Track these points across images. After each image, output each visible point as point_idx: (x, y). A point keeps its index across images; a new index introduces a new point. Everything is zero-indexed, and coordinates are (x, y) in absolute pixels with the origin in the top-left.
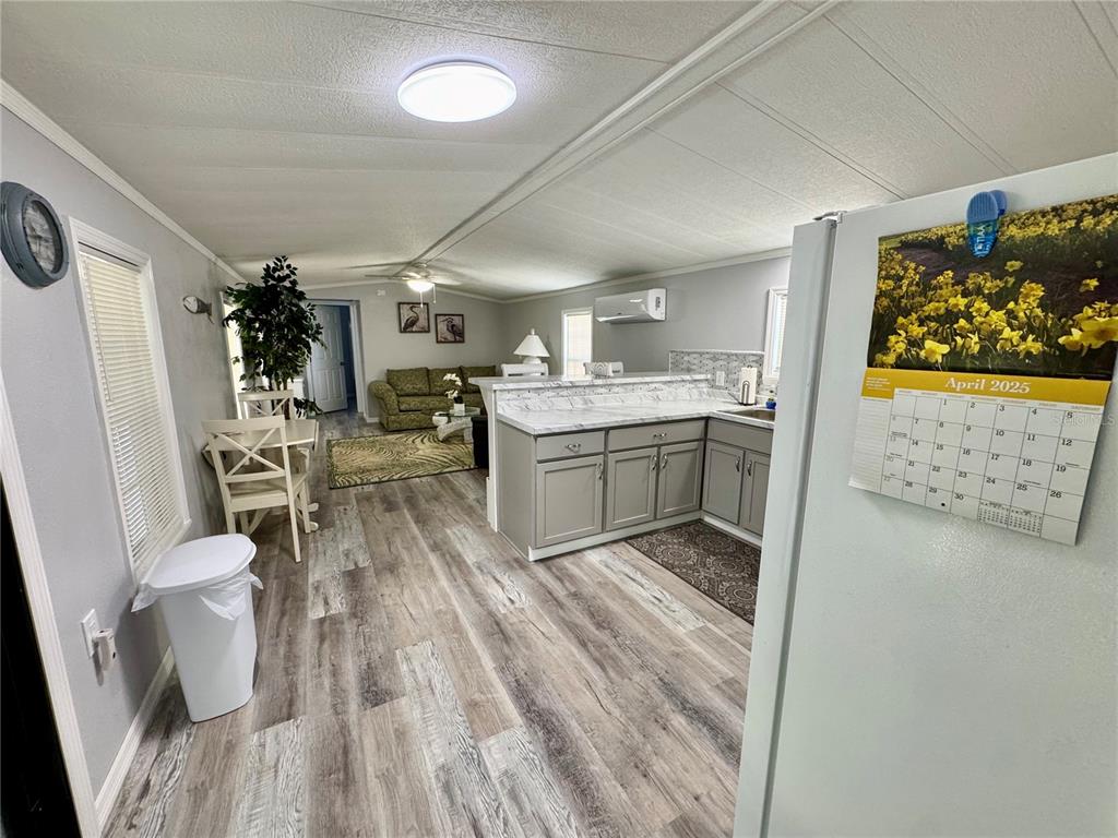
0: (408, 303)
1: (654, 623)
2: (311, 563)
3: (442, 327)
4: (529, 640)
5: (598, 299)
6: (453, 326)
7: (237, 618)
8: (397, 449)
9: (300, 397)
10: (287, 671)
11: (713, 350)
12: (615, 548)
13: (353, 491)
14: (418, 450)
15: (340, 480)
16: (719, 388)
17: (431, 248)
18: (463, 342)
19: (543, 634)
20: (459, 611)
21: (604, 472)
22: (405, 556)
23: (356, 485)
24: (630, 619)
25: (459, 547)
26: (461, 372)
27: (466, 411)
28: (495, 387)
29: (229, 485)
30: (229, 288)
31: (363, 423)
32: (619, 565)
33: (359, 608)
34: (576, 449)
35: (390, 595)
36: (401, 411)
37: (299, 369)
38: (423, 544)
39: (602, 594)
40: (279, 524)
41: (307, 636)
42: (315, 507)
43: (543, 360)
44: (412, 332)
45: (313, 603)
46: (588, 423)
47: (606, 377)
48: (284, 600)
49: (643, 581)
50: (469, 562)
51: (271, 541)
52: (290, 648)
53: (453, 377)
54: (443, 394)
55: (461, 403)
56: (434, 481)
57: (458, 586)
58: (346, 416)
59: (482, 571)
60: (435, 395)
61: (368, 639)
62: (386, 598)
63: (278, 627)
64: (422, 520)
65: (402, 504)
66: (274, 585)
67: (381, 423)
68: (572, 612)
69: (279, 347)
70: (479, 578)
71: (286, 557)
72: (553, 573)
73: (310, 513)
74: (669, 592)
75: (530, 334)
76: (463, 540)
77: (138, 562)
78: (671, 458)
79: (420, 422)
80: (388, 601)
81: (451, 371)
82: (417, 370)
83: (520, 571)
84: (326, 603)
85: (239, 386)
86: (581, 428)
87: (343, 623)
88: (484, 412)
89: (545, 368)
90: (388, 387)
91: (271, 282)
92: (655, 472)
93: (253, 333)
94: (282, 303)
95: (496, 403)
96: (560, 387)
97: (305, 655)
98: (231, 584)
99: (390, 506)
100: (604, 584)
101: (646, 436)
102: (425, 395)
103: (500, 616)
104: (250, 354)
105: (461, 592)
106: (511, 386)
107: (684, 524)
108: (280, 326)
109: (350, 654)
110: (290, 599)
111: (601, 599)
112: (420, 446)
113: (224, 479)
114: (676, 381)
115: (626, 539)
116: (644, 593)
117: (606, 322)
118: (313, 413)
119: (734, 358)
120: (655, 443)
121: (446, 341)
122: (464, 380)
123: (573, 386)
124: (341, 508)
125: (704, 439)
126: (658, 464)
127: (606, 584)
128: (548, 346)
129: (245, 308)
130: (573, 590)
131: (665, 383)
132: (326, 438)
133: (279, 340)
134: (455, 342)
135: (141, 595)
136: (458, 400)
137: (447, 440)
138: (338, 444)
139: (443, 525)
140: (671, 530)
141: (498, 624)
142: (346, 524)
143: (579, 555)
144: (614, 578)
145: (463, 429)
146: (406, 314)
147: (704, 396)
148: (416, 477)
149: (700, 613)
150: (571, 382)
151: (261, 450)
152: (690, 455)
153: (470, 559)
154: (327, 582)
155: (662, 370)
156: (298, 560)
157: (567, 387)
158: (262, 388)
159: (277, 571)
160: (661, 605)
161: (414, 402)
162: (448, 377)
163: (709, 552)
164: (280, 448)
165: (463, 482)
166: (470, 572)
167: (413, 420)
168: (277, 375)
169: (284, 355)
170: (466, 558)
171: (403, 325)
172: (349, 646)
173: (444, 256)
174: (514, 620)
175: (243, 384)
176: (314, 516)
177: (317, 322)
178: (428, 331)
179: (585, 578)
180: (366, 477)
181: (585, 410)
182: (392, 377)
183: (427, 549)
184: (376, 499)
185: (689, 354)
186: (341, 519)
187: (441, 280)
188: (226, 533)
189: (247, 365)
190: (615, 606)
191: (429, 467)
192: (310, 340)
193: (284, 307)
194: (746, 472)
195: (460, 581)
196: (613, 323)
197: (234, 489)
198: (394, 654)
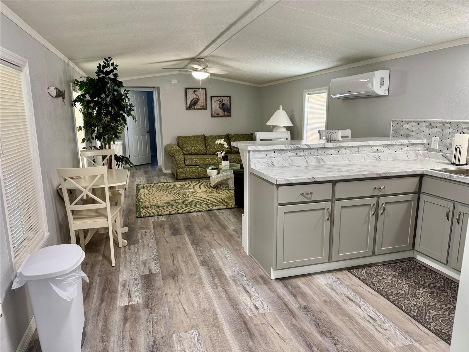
0: (192, 89)
1: (368, 337)
2: (121, 268)
3: (216, 105)
4: (268, 339)
5: (333, 80)
6: (223, 105)
7: (73, 299)
8: (182, 192)
9: (120, 153)
10: (103, 340)
11: (429, 120)
12: (340, 275)
13: (151, 220)
14: (197, 193)
15: (144, 212)
16: (434, 150)
17: (208, 47)
18: (230, 116)
19: (279, 334)
20: (218, 311)
21: (331, 215)
22: (183, 267)
23: (154, 216)
24: (349, 332)
25: (221, 264)
26: (228, 138)
27: (230, 166)
28: (250, 148)
29: (73, 212)
30: (76, 81)
31: (161, 173)
32: (341, 289)
33: (150, 302)
34: (309, 196)
35: (171, 295)
36: (186, 165)
37: (118, 135)
38: (196, 260)
39: (327, 310)
40: (102, 240)
41: (116, 317)
42: (126, 229)
43: (288, 128)
44: (195, 109)
45: (121, 295)
46: (319, 176)
47: (336, 141)
48: (104, 291)
49: (361, 303)
50: (227, 276)
51: (98, 251)
52: (106, 325)
53: (222, 141)
54: (215, 154)
55: (227, 160)
56: (206, 216)
57: (218, 293)
58: (150, 168)
59: (236, 283)
60: (209, 154)
61: (155, 324)
62: (169, 296)
63: (99, 309)
64: (195, 242)
65: (184, 230)
66: (97, 280)
67: (173, 174)
68: (302, 321)
69: (106, 119)
70: (234, 288)
71: (106, 262)
72: (289, 290)
73: (122, 233)
74: (382, 313)
75: (279, 109)
76: (224, 259)
77: (18, 258)
78: (388, 207)
79: (198, 173)
80: (170, 299)
81: (221, 137)
82: (197, 136)
83: (264, 286)
84: (129, 296)
85: (81, 146)
86: (313, 180)
87: (139, 311)
88: (242, 167)
89: (288, 134)
90: (178, 148)
91: (102, 75)
92: (374, 217)
93: (90, 111)
94: (108, 89)
95: (249, 160)
96: (298, 149)
97: (115, 329)
98: (69, 277)
99: (175, 231)
100: (329, 302)
101: (368, 188)
102: (203, 154)
103: (247, 318)
104: (89, 125)
105: (220, 297)
106: (261, 148)
107: (399, 261)
108: (107, 106)
109: (143, 332)
110: (107, 291)
111: (326, 313)
112: (198, 190)
113: (70, 207)
114: (396, 145)
115: (349, 269)
116: (361, 313)
117: (339, 98)
118: (128, 166)
119: (449, 125)
120: (375, 194)
121: (218, 116)
122: (229, 144)
123: (309, 148)
124: (143, 231)
125: (418, 192)
126: (377, 211)
127: (331, 303)
128: (292, 119)
129: (85, 94)
130: (304, 304)
131: (386, 146)
132: (136, 183)
133: (106, 115)
134: (224, 116)
135: (17, 279)
136: (225, 158)
137: (217, 187)
138: (144, 187)
139: (211, 247)
140: (387, 264)
141: (245, 323)
142: (145, 243)
143: (309, 277)
144: (337, 298)
145: (228, 179)
146: (191, 96)
147: (420, 157)
148: (194, 212)
149: (408, 334)
150: (307, 145)
151: (93, 189)
152: (405, 205)
153: (228, 273)
154: (131, 282)
155: (384, 135)
156: (113, 265)
157: (304, 149)
158: (95, 147)
159: (100, 271)
160: (375, 324)
161: (194, 159)
162: (219, 141)
163: (419, 285)
164: (104, 188)
165: (226, 216)
166: (228, 283)
167: (194, 172)
168: (104, 139)
169: (108, 125)
170: (225, 272)
171: (188, 104)
172: (142, 327)
173: (217, 53)
174: (257, 322)
175: (84, 145)
176: (126, 236)
177: (130, 102)
178: (206, 109)
179: (314, 296)
180: (161, 210)
181: (318, 166)
182: (181, 141)
183: (198, 264)
184: (166, 226)
185: (408, 123)
186: (142, 239)
187: (214, 70)
188: (70, 243)
189: (86, 132)
190: (337, 320)
191: (202, 205)
192: (125, 115)
193: (110, 92)
194: (455, 221)
195: (220, 289)
196: (345, 99)
197: (76, 215)
198: (172, 336)
